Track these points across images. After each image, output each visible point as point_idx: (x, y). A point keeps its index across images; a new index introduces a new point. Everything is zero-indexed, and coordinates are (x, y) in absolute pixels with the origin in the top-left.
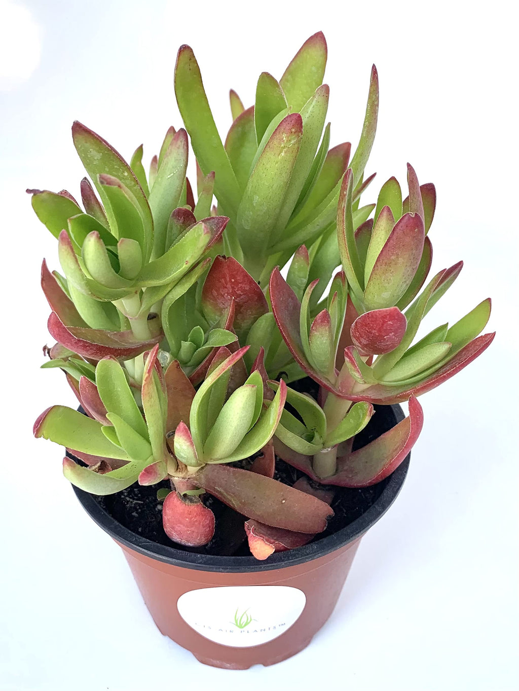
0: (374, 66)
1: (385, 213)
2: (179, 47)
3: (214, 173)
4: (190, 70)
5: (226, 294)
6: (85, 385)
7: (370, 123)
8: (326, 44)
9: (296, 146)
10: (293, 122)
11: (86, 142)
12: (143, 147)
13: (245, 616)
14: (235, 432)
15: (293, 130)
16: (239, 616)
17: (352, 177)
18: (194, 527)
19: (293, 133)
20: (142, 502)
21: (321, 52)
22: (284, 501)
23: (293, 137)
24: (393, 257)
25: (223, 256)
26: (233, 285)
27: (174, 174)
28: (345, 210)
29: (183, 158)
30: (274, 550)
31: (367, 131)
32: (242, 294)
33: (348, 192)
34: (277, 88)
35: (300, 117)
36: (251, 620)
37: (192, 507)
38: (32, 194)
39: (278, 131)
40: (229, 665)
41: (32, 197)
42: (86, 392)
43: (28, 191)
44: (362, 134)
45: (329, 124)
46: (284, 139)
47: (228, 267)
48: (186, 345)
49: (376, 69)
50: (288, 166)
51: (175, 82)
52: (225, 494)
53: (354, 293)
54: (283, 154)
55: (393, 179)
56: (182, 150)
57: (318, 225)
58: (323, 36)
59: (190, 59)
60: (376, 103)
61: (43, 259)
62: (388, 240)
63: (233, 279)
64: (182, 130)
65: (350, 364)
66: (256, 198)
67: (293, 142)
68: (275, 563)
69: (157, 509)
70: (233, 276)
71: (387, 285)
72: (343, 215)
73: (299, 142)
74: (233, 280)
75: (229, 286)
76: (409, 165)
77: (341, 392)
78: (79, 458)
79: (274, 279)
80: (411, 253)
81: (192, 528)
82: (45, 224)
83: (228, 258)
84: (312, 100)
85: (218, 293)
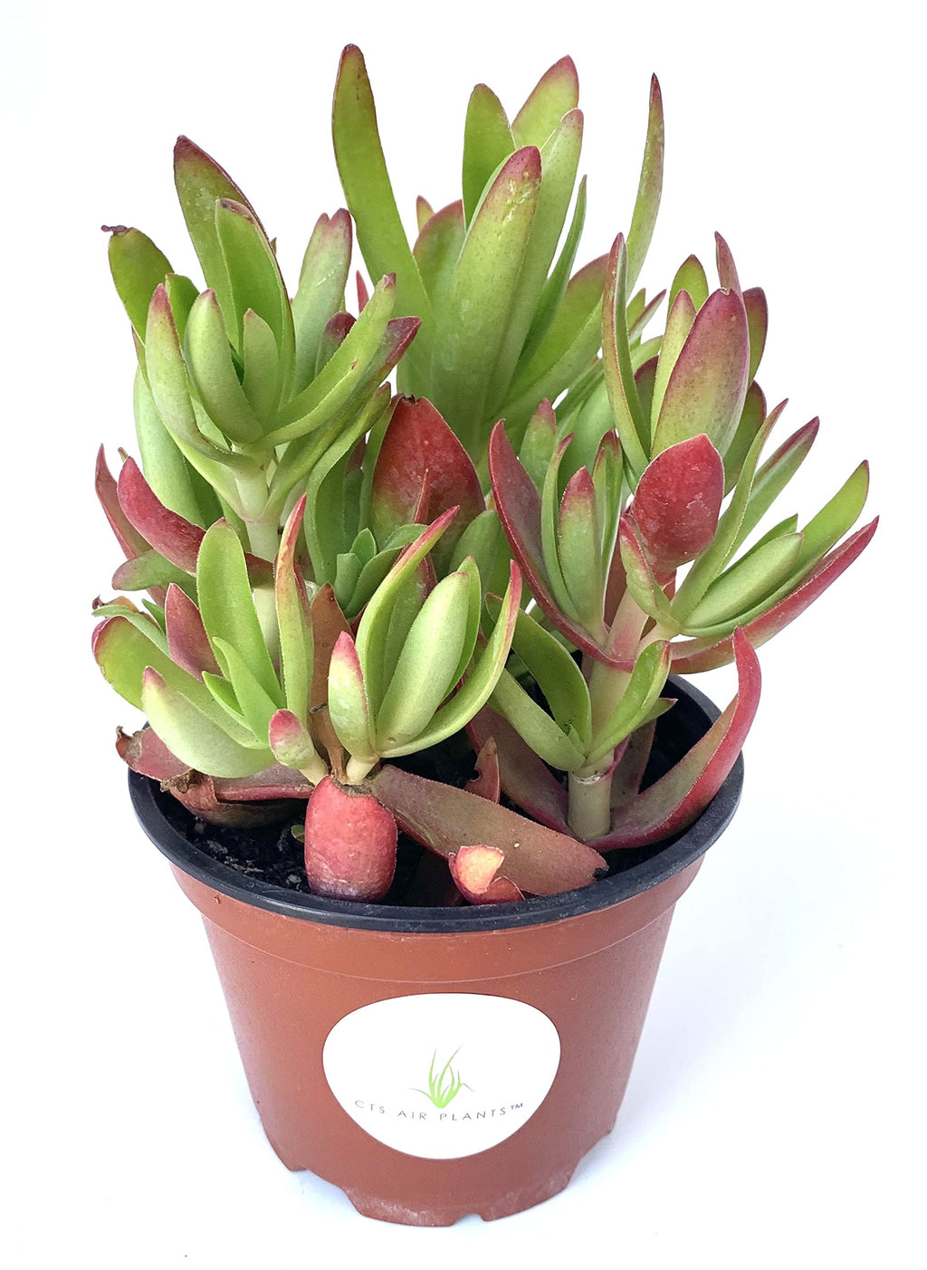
0: (654, 78)
1: (682, 304)
2: (343, 48)
3: (395, 275)
4: (358, 99)
5: (414, 473)
6: (176, 600)
7: (651, 173)
8: (576, 73)
9: (531, 201)
10: (525, 160)
11: (195, 176)
12: (277, 242)
13: (448, 1070)
14: (432, 672)
15: (527, 174)
16: (438, 1069)
17: (625, 252)
18: (361, 843)
19: (526, 179)
20: (262, 871)
21: (569, 89)
22: (517, 845)
23: (526, 185)
24: (697, 370)
25: (410, 399)
26: (427, 453)
27: (328, 278)
28: (615, 304)
29: (343, 252)
30: (503, 858)
31: (646, 187)
32: (441, 471)
33: (618, 271)
34: (498, 114)
35: (536, 151)
36: (460, 1085)
37: (359, 801)
38: (111, 233)
39: (502, 178)
40: (415, 1215)
41: (112, 237)
42: (176, 615)
43: (105, 228)
44: (639, 191)
45: (585, 178)
46: (512, 190)
47: (419, 415)
48: (344, 559)
49: (657, 81)
50: (518, 238)
51: (334, 117)
52: (413, 821)
53: (634, 473)
54: (510, 217)
55: (693, 260)
56: (341, 241)
57: (569, 366)
58: (572, 62)
59: (359, 77)
60: (659, 139)
61: (100, 445)
62: (688, 340)
63: (426, 439)
64: (341, 211)
65: (629, 549)
66: (466, 305)
67: (525, 195)
68: (504, 915)
69: (287, 881)
70: (427, 435)
71: (688, 425)
72: (612, 314)
73: (536, 194)
74: (426, 443)
75: (419, 454)
76: (717, 235)
77: (616, 657)
78: (153, 778)
79: (497, 441)
80: (725, 361)
81: (357, 846)
82: (125, 302)
83: (419, 400)
84: (556, 135)
85: (400, 472)
